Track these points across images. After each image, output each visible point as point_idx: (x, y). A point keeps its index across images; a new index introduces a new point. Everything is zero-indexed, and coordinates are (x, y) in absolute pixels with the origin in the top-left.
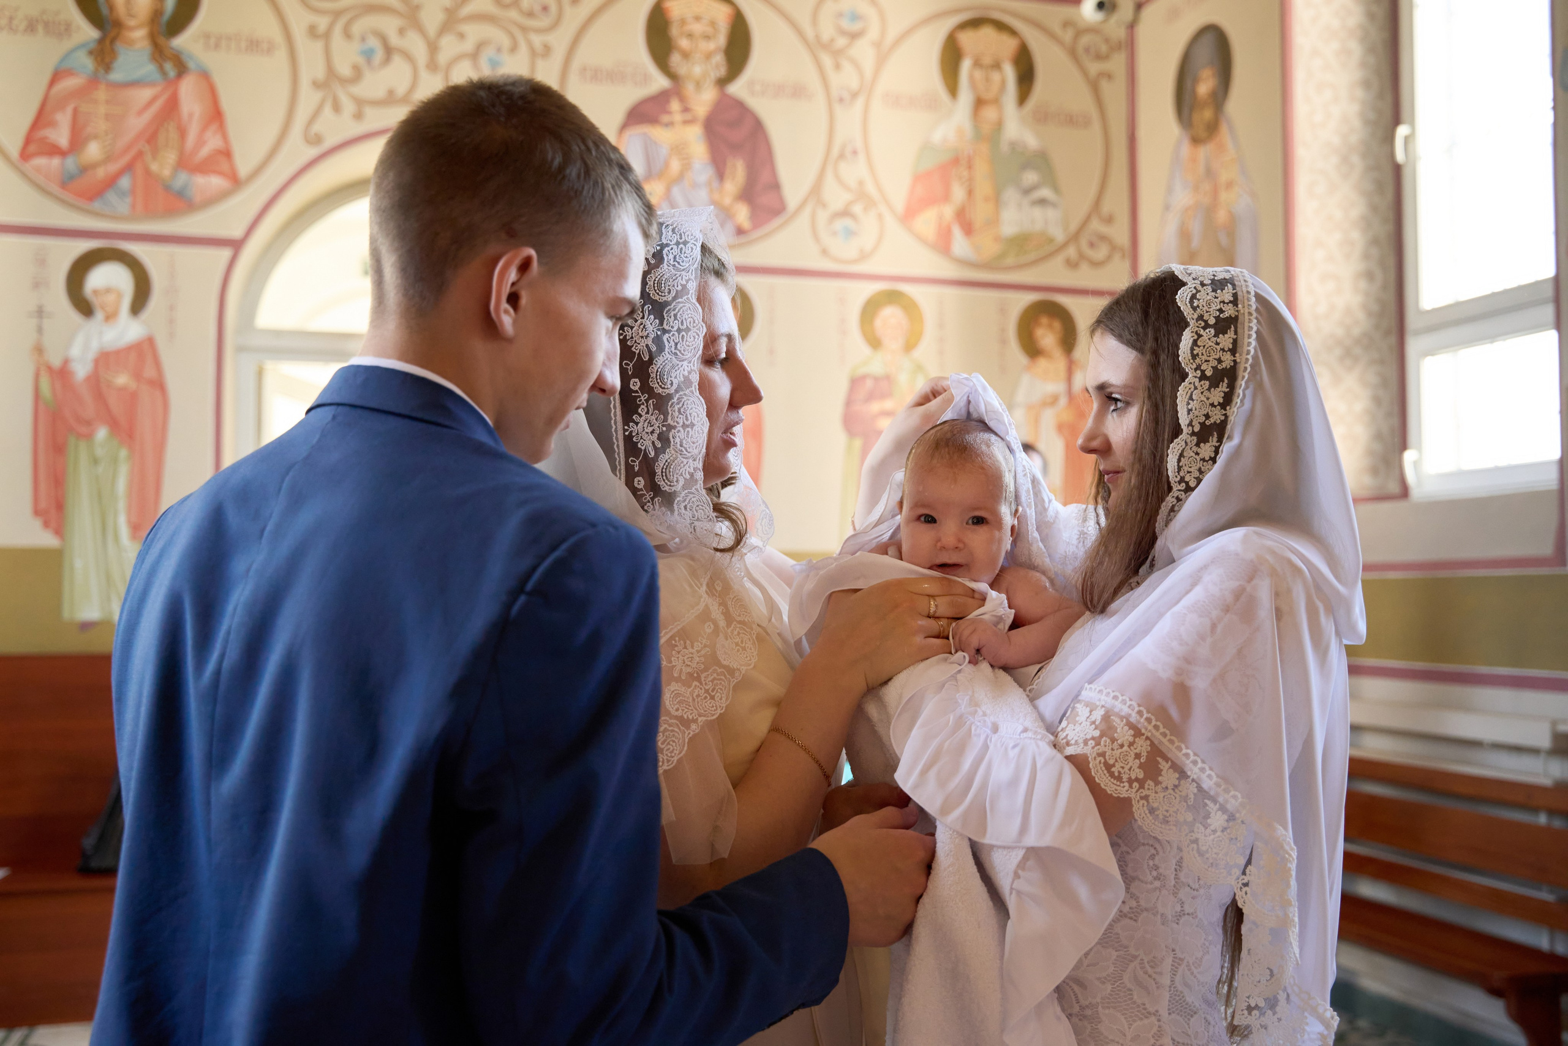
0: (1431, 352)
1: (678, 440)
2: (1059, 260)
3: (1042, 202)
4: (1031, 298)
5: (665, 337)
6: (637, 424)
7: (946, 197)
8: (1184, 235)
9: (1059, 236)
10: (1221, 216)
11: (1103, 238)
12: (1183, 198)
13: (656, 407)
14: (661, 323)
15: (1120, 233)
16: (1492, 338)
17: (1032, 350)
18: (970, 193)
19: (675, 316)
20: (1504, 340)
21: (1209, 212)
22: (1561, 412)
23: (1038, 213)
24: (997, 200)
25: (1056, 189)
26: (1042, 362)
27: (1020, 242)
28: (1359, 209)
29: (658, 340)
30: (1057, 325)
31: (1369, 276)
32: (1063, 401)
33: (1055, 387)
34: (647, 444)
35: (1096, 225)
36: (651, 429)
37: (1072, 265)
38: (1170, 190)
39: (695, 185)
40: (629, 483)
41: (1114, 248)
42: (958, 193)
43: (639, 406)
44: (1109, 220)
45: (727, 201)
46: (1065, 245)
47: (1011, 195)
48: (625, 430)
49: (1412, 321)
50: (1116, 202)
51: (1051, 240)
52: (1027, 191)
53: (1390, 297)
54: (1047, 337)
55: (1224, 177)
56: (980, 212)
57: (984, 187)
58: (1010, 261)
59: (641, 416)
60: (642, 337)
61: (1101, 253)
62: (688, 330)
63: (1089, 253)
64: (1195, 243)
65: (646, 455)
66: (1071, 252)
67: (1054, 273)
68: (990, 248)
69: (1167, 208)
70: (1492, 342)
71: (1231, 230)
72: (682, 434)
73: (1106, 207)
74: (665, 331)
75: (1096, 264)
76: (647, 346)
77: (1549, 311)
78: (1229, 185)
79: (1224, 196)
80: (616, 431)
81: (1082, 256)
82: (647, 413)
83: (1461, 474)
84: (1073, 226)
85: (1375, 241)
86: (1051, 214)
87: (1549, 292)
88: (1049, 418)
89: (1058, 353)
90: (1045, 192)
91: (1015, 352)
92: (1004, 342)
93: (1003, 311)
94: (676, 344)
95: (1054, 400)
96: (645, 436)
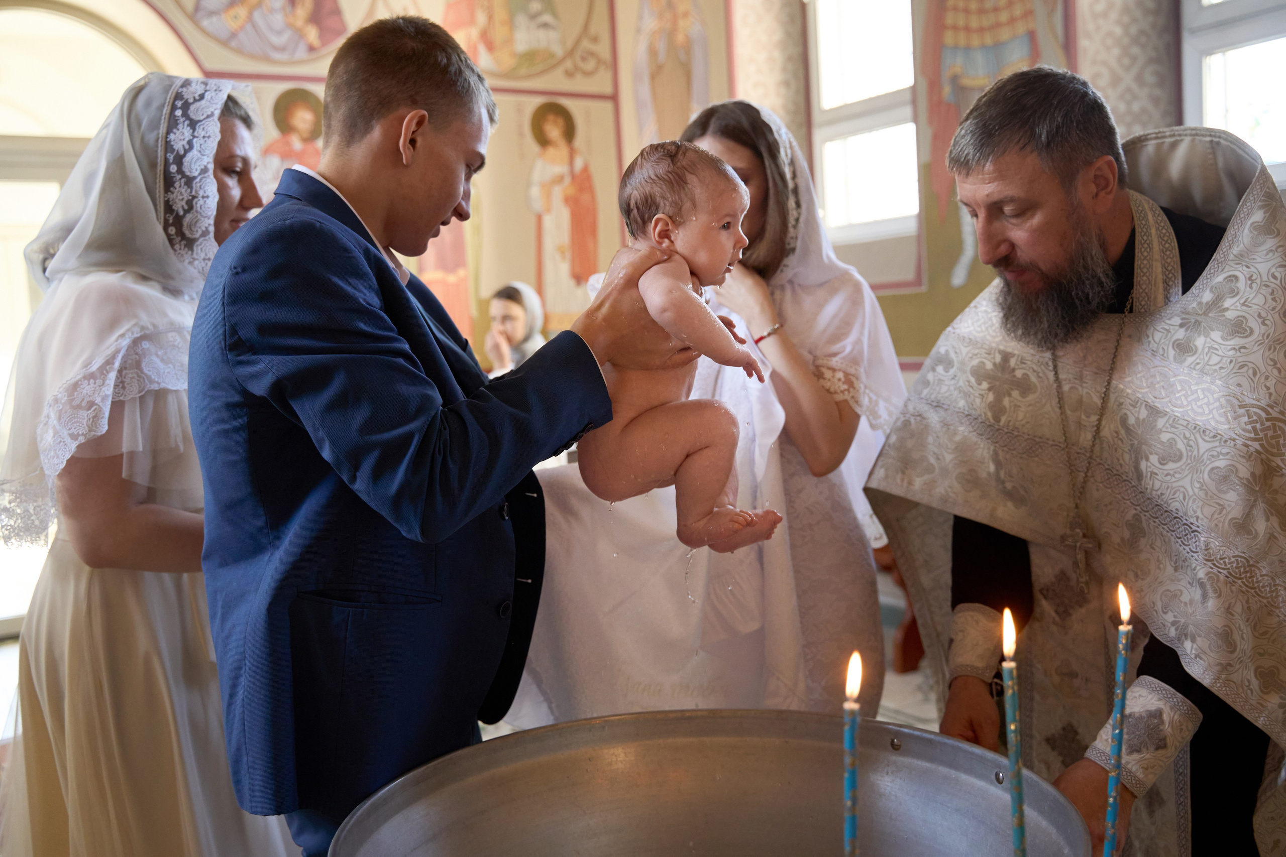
0: (831, 139)
1: (198, 206)
2: (559, 72)
3: (545, 25)
4: (539, 101)
5: (195, 140)
6: (173, 193)
7: (472, 21)
8: (652, 52)
9: (559, 51)
10: (680, 38)
11: (592, 54)
12: (650, 23)
13: (186, 184)
14: (194, 132)
15: (603, 50)
16: (870, 129)
17: (543, 141)
18: (490, 18)
19: (203, 129)
20: (878, 130)
21: (671, 34)
22: (919, 181)
23: (542, 34)
24: (511, 24)
25: (555, 15)
26: (551, 151)
27: (530, 57)
28: (778, 35)
29: (190, 143)
30: (561, 121)
31: (787, 84)
32: (568, 180)
33: (560, 169)
34: (179, 206)
35: (586, 44)
36: (181, 197)
37: (569, 74)
38: (640, 17)
39: (272, 11)
40: (165, 229)
41: (600, 62)
42: (481, 18)
43: (175, 182)
44: (595, 40)
45: (300, 23)
46: (564, 59)
47: (521, 20)
48: (165, 197)
49: (817, 117)
50: (600, 26)
51: (552, 55)
52: (533, 17)
53: (801, 100)
54: (554, 131)
55: (681, 8)
56: (499, 33)
57: (500, 14)
58: (523, 71)
59: (175, 188)
60: (181, 140)
61: (590, 65)
62: (209, 137)
63: (581, 64)
64: (662, 57)
65: (177, 214)
66: (568, 64)
67: (556, 81)
68: (508, 62)
69: (638, 31)
70: (870, 132)
71: (688, 48)
72: (201, 202)
73: (593, 29)
74: (194, 137)
75: (588, 74)
76: (183, 145)
77: (908, 111)
78: (686, 15)
79: (682, 23)
80: (159, 197)
81: (576, 68)
82: (180, 187)
83: (851, 226)
84: (570, 43)
85: (790, 59)
86: (553, 35)
87: (908, 96)
88: (558, 193)
89: (562, 143)
90: (547, 18)
91: (530, 141)
92: (521, 134)
93: (519, 110)
94: (201, 145)
95: (560, 179)
96: (178, 201)
